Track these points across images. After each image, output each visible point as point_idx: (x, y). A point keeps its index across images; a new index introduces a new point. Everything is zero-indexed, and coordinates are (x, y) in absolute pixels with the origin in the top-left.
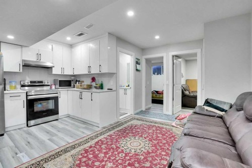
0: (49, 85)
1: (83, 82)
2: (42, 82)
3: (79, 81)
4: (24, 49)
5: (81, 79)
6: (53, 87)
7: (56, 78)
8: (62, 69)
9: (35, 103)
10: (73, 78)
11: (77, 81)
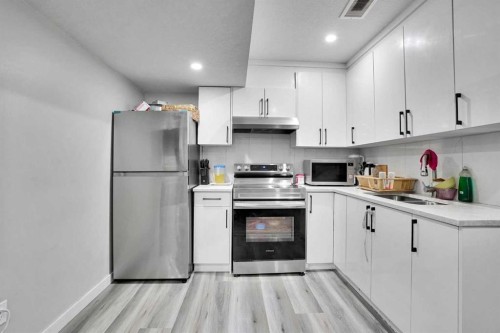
0: (291, 176)
1: (384, 168)
2: (274, 168)
3: (372, 166)
4: (237, 92)
5: (379, 161)
6: (301, 181)
7: (307, 159)
8: (323, 132)
9: (248, 219)
10: (353, 156)
11: (365, 165)
